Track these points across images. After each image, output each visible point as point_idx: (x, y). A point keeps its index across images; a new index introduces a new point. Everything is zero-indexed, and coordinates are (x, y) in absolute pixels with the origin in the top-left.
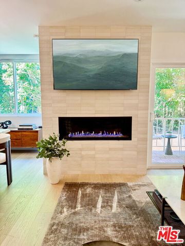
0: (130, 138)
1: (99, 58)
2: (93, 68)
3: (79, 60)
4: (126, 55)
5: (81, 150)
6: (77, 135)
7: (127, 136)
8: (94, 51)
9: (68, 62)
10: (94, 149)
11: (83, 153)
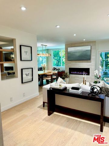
0: (89, 75)
1: (79, 52)
2: (78, 54)
3: (74, 53)
4: (87, 50)
5: (75, 77)
6: (74, 73)
7: (88, 74)
8: (78, 50)
9: (71, 53)
10: (78, 77)
11: (75, 78)
